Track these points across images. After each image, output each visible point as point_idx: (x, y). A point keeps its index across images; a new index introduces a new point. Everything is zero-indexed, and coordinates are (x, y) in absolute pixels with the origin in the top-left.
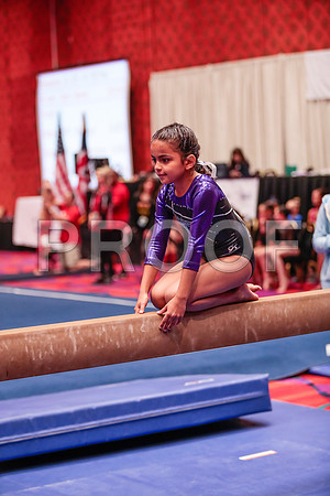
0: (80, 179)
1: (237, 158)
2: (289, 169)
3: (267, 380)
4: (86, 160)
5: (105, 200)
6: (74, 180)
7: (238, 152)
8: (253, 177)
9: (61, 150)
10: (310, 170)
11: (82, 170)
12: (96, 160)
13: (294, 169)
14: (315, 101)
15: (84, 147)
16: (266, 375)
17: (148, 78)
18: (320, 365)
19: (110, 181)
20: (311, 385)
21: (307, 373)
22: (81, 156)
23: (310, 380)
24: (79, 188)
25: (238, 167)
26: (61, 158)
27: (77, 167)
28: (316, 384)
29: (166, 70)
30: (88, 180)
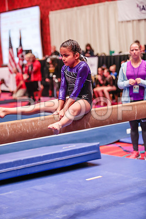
0: (19, 59)
1: (88, 48)
2: (111, 52)
3: (98, 145)
4: (22, 51)
5: (30, 68)
6: (17, 60)
7: (88, 45)
9: (11, 47)
10: (120, 52)
12: (26, 51)
13: (113, 52)
14: (122, 22)
15: (21, 45)
16: (98, 143)
17: (48, 14)
18: (124, 138)
19: (31, 60)
20: (120, 147)
21: (118, 142)
22: (20, 49)
23: (119, 145)
24: (19, 63)
25: (89, 52)
26: (11, 50)
27: (18, 54)
28: (122, 147)
29: (56, 10)
30: (23, 60)
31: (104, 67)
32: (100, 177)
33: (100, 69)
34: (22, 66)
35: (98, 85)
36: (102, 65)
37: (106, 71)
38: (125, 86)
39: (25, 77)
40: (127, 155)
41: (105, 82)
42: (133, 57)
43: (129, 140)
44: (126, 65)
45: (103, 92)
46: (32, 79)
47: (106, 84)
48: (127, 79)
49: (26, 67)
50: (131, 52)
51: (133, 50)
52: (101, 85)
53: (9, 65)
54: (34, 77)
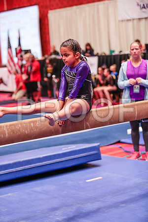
0: (18, 59)
1: (88, 47)
2: (112, 52)
3: (99, 146)
4: (21, 51)
5: (29, 68)
6: (16, 60)
7: (88, 45)
9: (10, 47)
10: (121, 52)
11: (19, 55)
12: (25, 50)
13: (114, 52)
14: (122, 21)
15: (20, 45)
16: (99, 144)
17: (47, 13)
18: (125, 138)
19: (30, 60)
20: (121, 147)
21: (119, 142)
22: (18, 49)
23: (120, 145)
24: (18, 63)
25: (89, 51)
26: (10, 50)
27: (17, 54)
28: (123, 147)
29: (55, 9)
30: (22, 60)
31: (104, 66)
32: (100, 178)
33: (100, 69)
34: (21, 67)
35: (98, 85)
36: (103, 65)
37: (106, 71)
38: (126, 85)
39: (24, 77)
40: (128, 156)
41: (105, 82)
42: (133, 56)
43: (130, 141)
44: (126, 65)
45: (103, 91)
46: (32, 79)
47: (107, 84)
48: (127, 79)
49: (25, 67)
50: (132, 51)
51: (133, 50)
52: (101, 85)
53: (8, 65)
54: (34, 77)
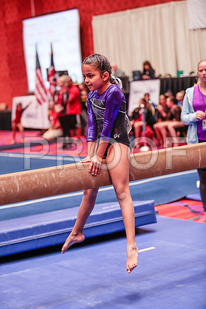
0: (51, 84)
1: (147, 67)
2: (179, 73)
3: (153, 204)
4: (54, 72)
5: (65, 97)
6: (47, 85)
7: (147, 63)
8: (156, 78)
9: (38, 67)
10: (192, 73)
11: (51, 79)
12: (60, 72)
13: (182, 73)
15: (52, 64)
16: (152, 201)
17: (91, 20)
18: (192, 194)
19: (66, 85)
20: (187, 206)
22: (51, 69)
23: (186, 203)
24: (50, 90)
25: (148, 73)
26: (38, 71)
27: (48, 77)
29: (102, 14)
32: (153, 248)
33: (162, 97)
35: (160, 120)
38: (191, 120)
39: (58, 109)
41: (169, 115)
44: (193, 92)
45: (167, 128)
47: (171, 118)
48: (193, 111)
49: (59, 95)
50: (199, 73)
52: (164, 119)
